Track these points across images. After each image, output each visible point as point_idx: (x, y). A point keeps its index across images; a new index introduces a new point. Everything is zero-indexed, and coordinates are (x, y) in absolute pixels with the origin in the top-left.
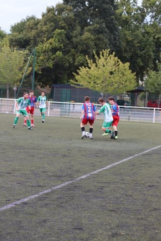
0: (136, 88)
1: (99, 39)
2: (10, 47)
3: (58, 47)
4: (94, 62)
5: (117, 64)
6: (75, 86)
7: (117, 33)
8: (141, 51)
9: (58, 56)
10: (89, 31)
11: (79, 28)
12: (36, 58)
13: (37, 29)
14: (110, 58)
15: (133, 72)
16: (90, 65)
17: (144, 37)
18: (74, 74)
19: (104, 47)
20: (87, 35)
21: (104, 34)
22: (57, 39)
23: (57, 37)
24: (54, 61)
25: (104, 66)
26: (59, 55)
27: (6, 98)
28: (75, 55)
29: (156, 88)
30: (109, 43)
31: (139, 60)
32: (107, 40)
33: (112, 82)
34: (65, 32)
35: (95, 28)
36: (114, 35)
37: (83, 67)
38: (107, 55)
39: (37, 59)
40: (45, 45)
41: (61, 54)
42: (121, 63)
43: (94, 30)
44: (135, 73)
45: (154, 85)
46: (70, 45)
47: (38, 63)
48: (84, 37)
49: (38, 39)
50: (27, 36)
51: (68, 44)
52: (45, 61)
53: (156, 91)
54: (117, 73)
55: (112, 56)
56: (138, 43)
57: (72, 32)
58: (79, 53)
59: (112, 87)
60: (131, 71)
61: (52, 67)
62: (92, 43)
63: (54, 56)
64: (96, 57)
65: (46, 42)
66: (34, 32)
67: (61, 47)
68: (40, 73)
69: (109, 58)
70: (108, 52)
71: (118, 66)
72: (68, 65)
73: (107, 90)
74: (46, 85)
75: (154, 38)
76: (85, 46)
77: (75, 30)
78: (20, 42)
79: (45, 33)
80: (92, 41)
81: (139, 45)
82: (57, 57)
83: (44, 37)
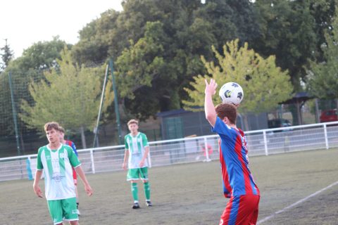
0: (294, 95)
1: (219, 25)
2: (74, 64)
3: (156, 51)
4: (217, 64)
5: (255, 62)
6: (191, 109)
7: (248, 11)
8: (293, 33)
9: (158, 65)
10: (201, 15)
11: (183, 13)
12: (121, 75)
13: (116, 27)
14: (242, 53)
15: (283, 70)
16: (210, 71)
17: (295, 9)
18: (187, 90)
19: (230, 37)
20: (198, 22)
21: (227, 15)
22: (150, 38)
23: (151, 34)
24: (152, 75)
25: (233, 68)
26: (159, 62)
27: (82, 148)
28: (184, 59)
29: (327, 89)
30: (237, 29)
31: (293, 49)
32: (233, 24)
33: (252, 93)
34: (162, 24)
35: (210, 9)
36: (243, 14)
37: (199, 76)
38: (236, 49)
39: (124, 76)
40: (132, 51)
41: (162, 62)
42: (260, 58)
43: (208, 13)
44: (287, 71)
45: (322, 85)
46: (174, 44)
47: (126, 83)
48: (194, 27)
49: (120, 43)
50: (103, 42)
51: (171, 43)
52: (138, 77)
53: (328, 95)
54: (257, 77)
55: (244, 49)
56: (287, 21)
57: (173, 22)
58: (190, 54)
59: (253, 101)
60: (279, 68)
61: (151, 85)
62: (209, 35)
63: (151, 66)
64: (218, 55)
65: (133, 45)
66: (111, 34)
67: (159, 49)
68: (133, 97)
69: (239, 53)
70: (236, 44)
71: (257, 64)
72: (176, 77)
73: (246, 107)
74: (148, 116)
75: (311, 8)
76: (198, 42)
77: (178, 17)
78: (92, 53)
79: (129, 32)
80: (209, 30)
81: (288, 23)
82: (156, 67)
83: (129, 39)
